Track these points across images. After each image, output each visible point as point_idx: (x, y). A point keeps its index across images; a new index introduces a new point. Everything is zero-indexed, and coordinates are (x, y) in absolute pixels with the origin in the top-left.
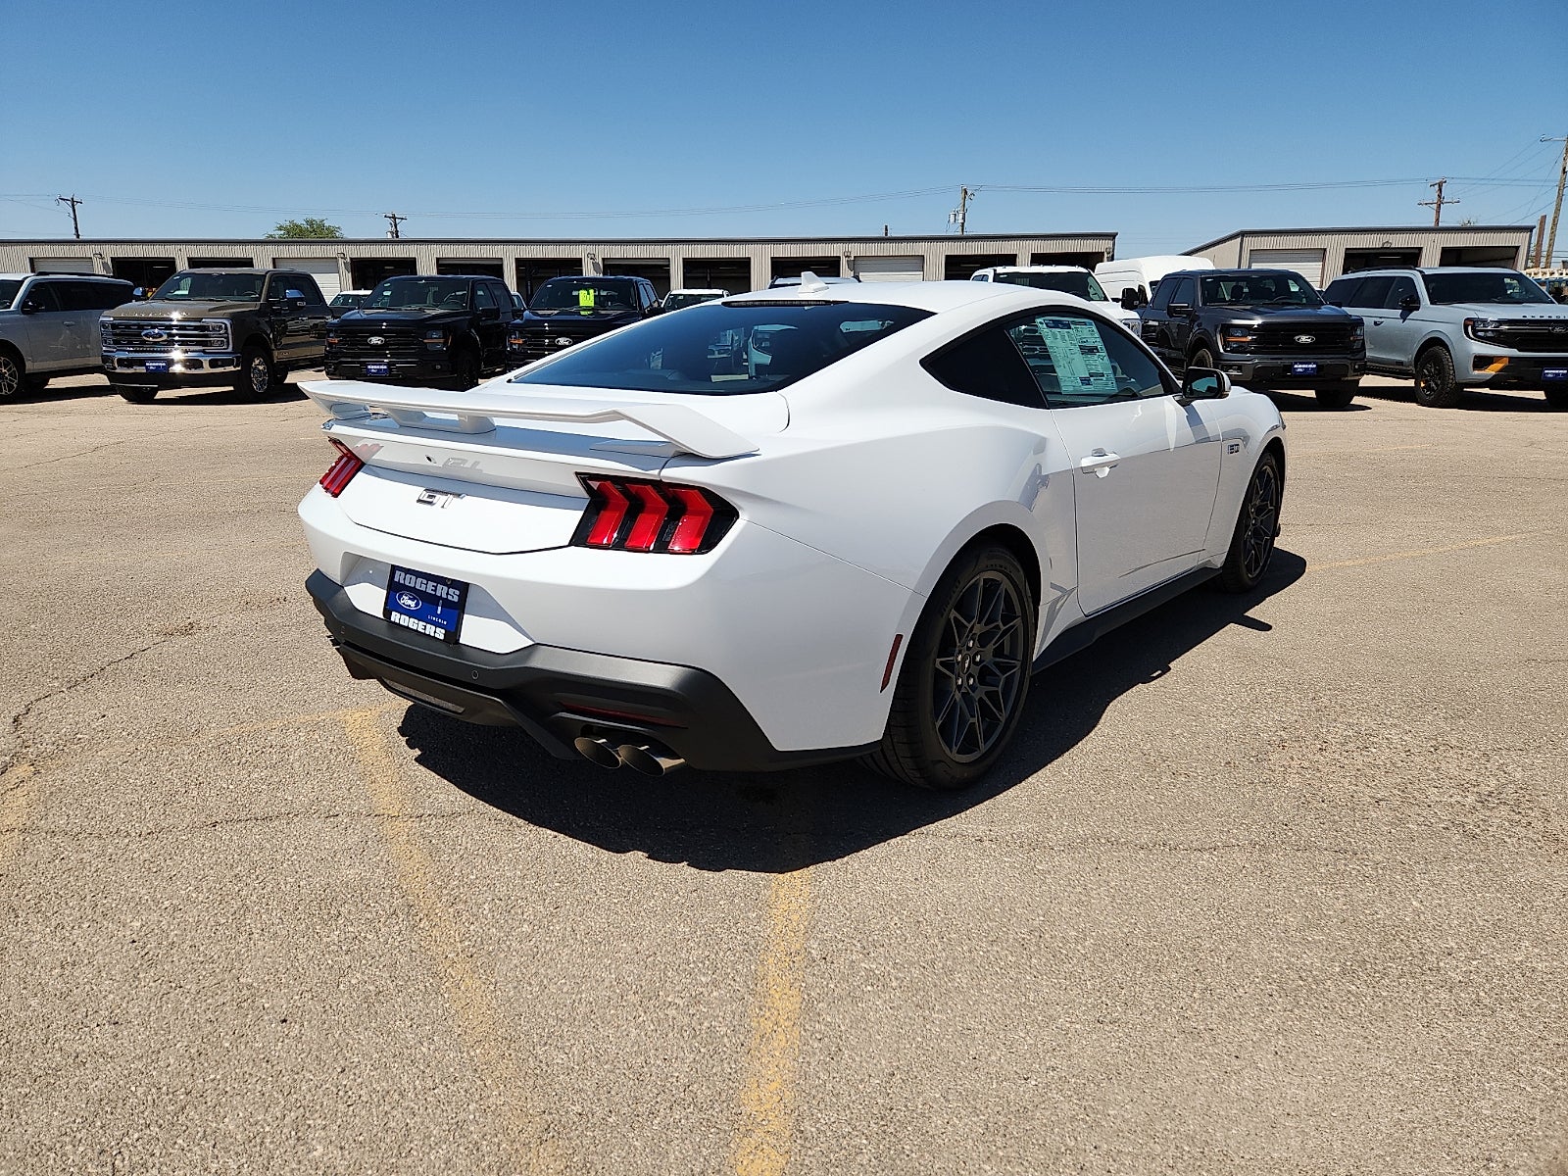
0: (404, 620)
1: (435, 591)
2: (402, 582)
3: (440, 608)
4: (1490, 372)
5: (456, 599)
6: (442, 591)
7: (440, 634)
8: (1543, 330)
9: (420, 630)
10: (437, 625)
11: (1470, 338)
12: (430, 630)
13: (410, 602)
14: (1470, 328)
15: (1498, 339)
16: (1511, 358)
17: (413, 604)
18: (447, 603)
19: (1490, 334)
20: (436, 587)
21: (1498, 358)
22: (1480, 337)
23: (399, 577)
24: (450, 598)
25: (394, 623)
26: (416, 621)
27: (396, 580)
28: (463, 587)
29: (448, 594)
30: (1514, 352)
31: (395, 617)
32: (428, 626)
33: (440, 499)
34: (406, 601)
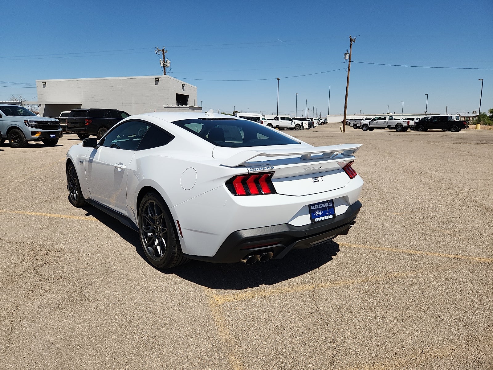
0: (320, 219)
1: (325, 206)
2: (314, 209)
3: (328, 210)
4: (37, 136)
5: (331, 205)
6: (327, 205)
7: (331, 216)
8: (46, 124)
9: (325, 219)
10: (329, 215)
11: (27, 126)
12: (328, 217)
13: (319, 213)
14: (27, 123)
15: (36, 126)
16: (41, 132)
17: (320, 213)
18: (329, 207)
19: (33, 125)
20: (325, 205)
21: (38, 132)
22: (30, 126)
23: (312, 208)
24: (330, 205)
25: (317, 222)
26: (324, 217)
27: (312, 209)
28: (332, 201)
29: (329, 205)
30: (41, 130)
31: (316, 220)
32: (327, 216)
33: (320, 179)
34: (318, 213)
